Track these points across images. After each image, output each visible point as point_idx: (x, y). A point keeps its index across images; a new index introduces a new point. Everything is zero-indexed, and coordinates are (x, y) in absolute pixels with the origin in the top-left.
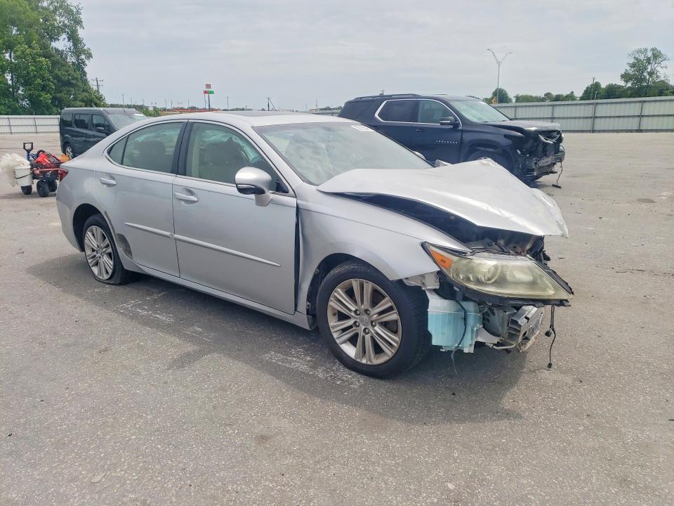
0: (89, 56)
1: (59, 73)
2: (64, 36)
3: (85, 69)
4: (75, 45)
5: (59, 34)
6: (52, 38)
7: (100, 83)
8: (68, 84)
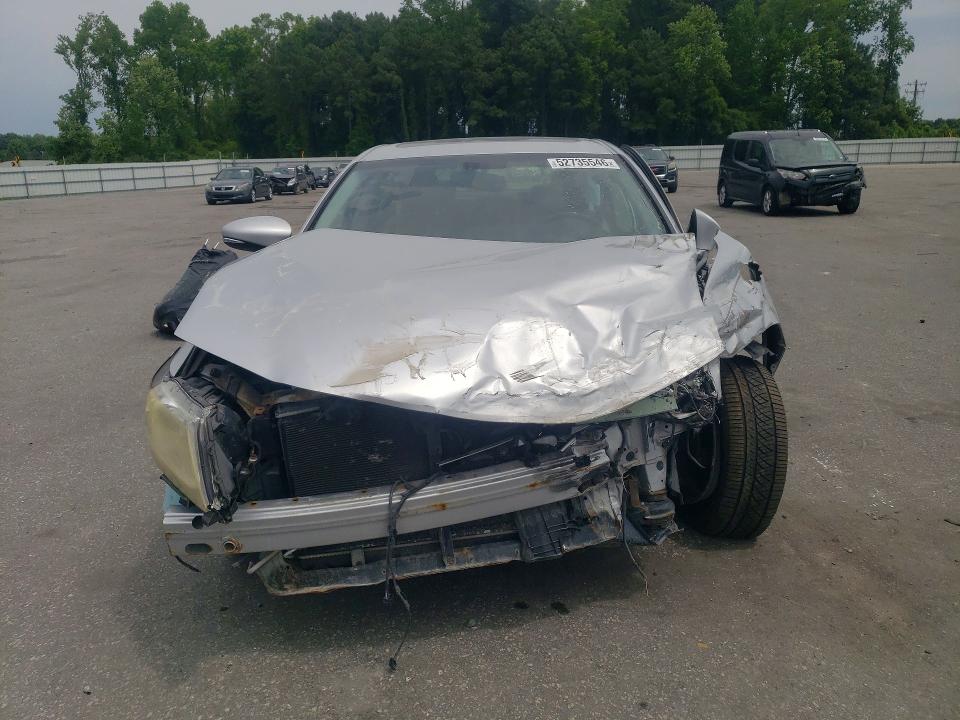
0: (910, 47)
1: (854, 79)
2: (879, 24)
3: (898, 70)
4: (891, 36)
5: (872, 23)
6: (861, 30)
7: (919, 88)
8: (864, 94)
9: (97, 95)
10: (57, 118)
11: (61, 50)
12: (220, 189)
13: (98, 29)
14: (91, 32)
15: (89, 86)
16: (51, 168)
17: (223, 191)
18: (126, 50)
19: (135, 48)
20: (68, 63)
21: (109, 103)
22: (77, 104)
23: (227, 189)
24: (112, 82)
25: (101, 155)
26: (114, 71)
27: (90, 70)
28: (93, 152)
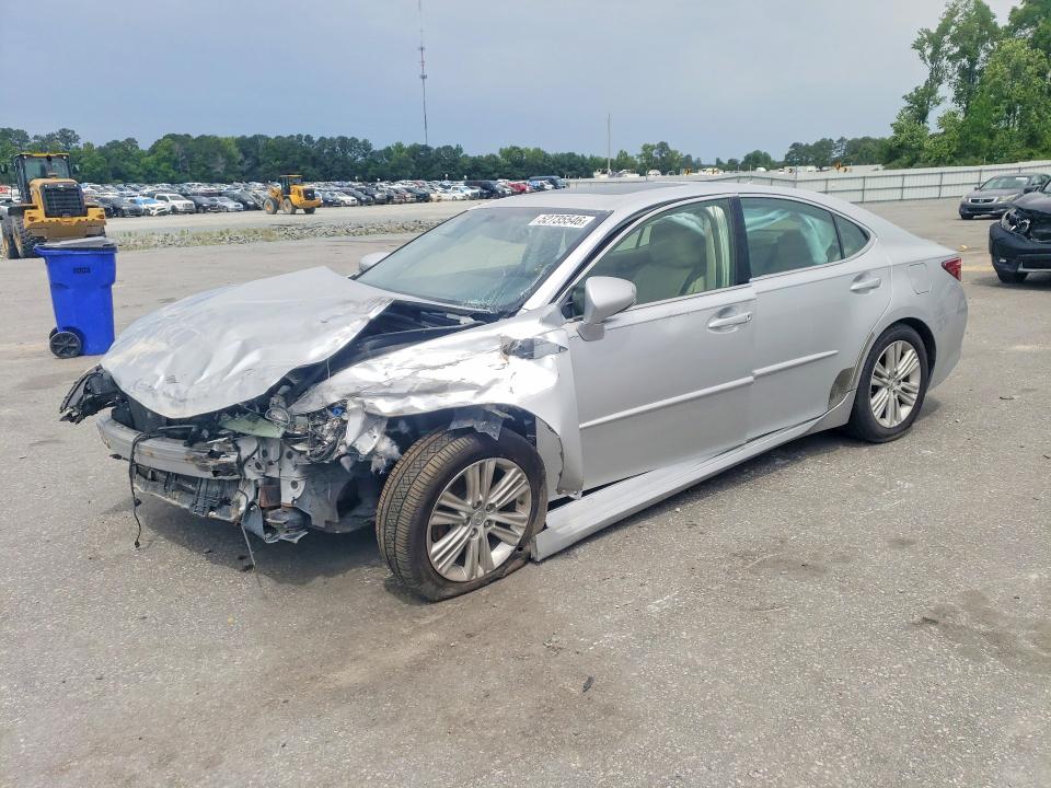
9: (946, 91)
10: (895, 120)
11: (918, 46)
12: (977, 201)
13: (967, 14)
14: (956, 19)
15: (940, 82)
16: (877, 173)
17: (980, 204)
18: (994, 33)
19: (1008, 29)
20: (923, 58)
21: (958, 98)
22: (920, 104)
23: (986, 201)
24: (967, 74)
25: (930, 158)
26: (973, 62)
27: (945, 62)
28: (923, 155)
